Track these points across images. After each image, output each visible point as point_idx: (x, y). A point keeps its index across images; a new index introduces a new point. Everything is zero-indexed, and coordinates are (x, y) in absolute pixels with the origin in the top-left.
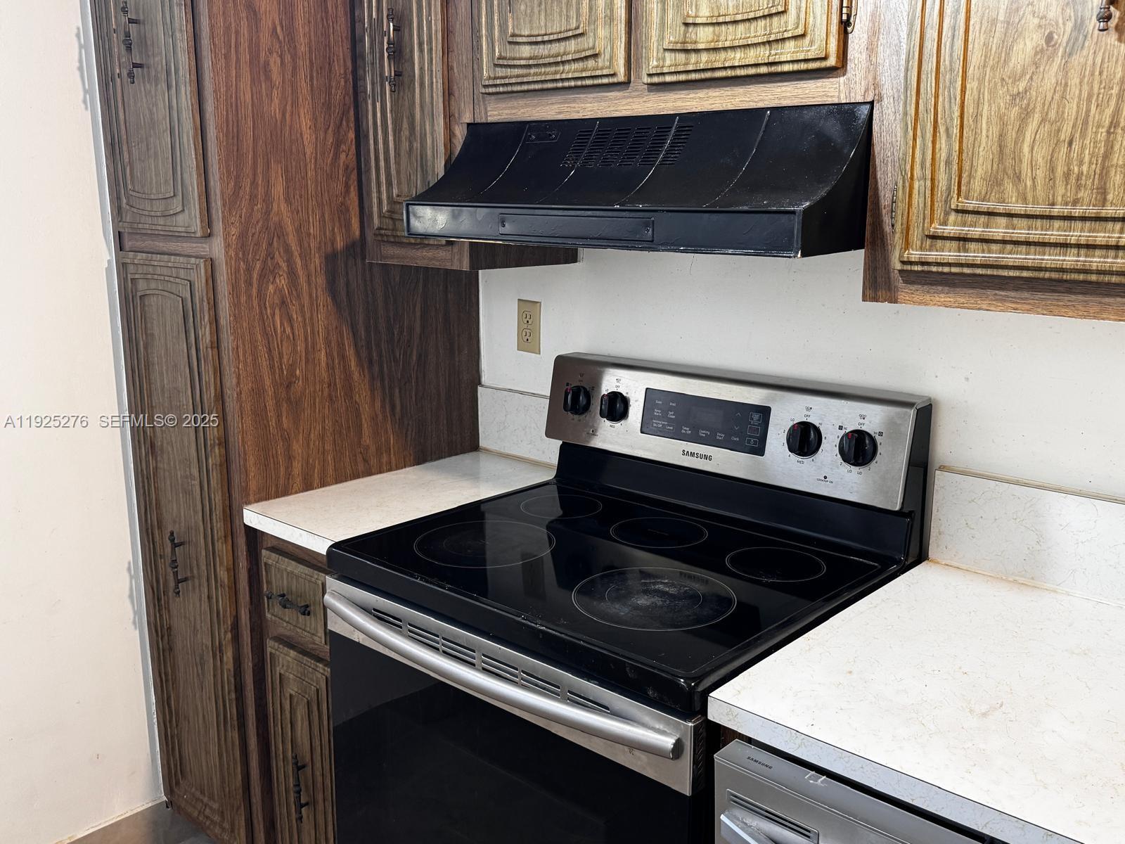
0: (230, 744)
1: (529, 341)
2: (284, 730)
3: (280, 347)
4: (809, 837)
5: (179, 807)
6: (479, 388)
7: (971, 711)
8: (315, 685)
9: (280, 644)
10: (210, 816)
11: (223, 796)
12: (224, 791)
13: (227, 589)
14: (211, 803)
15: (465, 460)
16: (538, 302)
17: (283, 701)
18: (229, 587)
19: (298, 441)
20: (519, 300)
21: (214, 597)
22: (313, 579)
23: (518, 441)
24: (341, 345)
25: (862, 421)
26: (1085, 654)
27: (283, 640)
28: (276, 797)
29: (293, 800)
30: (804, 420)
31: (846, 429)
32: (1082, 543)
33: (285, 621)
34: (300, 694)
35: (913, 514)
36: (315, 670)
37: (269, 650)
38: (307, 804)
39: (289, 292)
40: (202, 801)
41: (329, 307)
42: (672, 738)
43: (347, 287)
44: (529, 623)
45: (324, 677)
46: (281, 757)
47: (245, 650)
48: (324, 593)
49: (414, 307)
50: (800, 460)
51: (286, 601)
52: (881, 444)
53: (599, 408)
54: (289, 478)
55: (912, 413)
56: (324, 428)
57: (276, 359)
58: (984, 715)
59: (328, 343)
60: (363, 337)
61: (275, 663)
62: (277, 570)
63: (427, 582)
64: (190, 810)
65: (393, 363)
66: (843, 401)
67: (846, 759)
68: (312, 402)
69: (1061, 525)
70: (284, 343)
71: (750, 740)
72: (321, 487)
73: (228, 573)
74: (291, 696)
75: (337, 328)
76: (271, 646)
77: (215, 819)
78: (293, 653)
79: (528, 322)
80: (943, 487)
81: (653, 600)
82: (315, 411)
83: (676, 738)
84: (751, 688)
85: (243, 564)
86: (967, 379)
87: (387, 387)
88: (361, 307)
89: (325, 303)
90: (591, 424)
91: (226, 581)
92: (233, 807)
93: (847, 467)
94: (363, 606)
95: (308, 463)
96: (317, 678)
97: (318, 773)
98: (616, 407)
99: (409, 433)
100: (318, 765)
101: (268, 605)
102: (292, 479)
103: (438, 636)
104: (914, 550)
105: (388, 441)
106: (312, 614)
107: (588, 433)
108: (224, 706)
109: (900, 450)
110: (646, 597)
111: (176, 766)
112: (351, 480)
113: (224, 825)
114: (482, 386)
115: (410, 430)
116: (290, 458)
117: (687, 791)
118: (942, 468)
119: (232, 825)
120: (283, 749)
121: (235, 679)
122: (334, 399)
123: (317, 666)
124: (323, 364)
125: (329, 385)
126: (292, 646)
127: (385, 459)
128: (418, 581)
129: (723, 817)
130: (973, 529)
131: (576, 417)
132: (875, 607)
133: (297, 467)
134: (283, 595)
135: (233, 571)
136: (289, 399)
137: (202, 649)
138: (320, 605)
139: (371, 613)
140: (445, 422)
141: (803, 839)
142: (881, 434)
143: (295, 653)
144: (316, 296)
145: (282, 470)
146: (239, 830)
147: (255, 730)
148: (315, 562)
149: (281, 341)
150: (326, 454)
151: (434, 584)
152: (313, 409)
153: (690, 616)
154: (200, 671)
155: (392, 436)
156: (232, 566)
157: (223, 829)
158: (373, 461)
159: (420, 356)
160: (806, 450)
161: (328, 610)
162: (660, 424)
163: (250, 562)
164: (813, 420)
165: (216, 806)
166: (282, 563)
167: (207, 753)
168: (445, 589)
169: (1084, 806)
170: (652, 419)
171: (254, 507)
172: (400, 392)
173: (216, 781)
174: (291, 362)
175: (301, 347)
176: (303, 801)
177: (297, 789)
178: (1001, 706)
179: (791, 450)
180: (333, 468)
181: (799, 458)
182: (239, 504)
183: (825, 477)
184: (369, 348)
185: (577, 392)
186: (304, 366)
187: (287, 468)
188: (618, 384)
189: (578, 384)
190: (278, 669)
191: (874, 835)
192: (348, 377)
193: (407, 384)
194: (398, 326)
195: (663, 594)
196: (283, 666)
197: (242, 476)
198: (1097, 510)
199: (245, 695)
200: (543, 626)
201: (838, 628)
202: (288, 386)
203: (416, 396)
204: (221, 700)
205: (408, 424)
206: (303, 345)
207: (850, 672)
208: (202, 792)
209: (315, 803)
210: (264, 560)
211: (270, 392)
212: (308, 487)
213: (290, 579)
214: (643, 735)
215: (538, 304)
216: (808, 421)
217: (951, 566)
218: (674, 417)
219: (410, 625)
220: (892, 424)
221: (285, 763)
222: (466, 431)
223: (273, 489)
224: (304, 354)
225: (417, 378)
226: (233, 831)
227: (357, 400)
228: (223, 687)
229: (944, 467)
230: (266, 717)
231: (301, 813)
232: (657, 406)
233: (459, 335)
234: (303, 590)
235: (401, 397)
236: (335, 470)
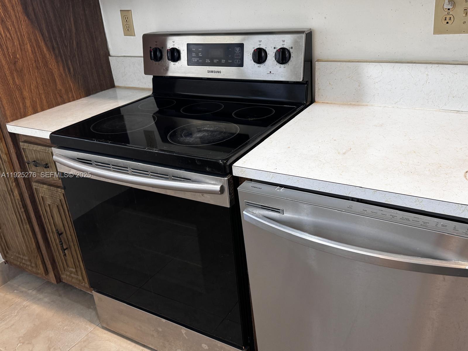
0: (26, 231)
1: (129, 30)
2: (49, 220)
3: (6, 44)
4: (279, 212)
5: (11, 262)
6: (110, 58)
7: (339, 153)
8: (58, 198)
9: (39, 183)
10: (25, 263)
11: (29, 253)
12: (29, 251)
13: (8, 163)
14: (24, 258)
15: (110, 92)
16: (130, 10)
17: (46, 208)
18: (8, 162)
19: (25, 90)
20: (120, 10)
21: (3, 168)
22: (46, 151)
23: (132, 80)
24: (37, 41)
25: (283, 43)
26: (381, 126)
27: (40, 182)
28: (52, 248)
29: (60, 248)
30: (259, 47)
31: (277, 48)
32: (377, 82)
33: (38, 173)
34: (52, 203)
35: (308, 82)
36: (57, 192)
37: (34, 187)
38: (67, 249)
39: (4, 15)
40: (20, 257)
41: (27, 22)
42: (219, 185)
43: (34, 11)
44: (150, 150)
45: (62, 194)
46: (51, 231)
47: (24, 190)
48: (53, 155)
49: (70, 19)
50: (259, 66)
51: (36, 164)
52: (292, 52)
53: (167, 56)
54: (25, 109)
55: (304, 36)
56: (37, 82)
57: (5, 50)
58: (344, 153)
59: (30, 41)
60: (47, 36)
61: (38, 193)
62: (29, 150)
63: (99, 141)
64: (15, 262)
65: (65, 48)
66: (274, 35)
67: (291, 179)
68: (28, 70)
69: (368, 77)
70: (7, 41)
71: (251, 180)
72: (42, 111)
73: (6, 156)
74: (49, 205)
75: (32, 32)
76: (35, 185)
77: (28, 264)
78: (45, 186)
79: (127, 21)
80: (319, 69)
81: (204, 134)
82: (31, 75)
83: (221, 185)
84: (249, 160)
85: (12, 151)
86: (325, 18)
87: (64, 60)
88: (43, 21)
89: (24, 20)
90: (164, 65)
91: (6, 159)
92: (34, 257)
93: (279, 65)
94: (72, 158)
95: (33, 100)
96: (59, 195)
97: (69, 235)
98: (175, 55)
99: (80, 82)
100: (68, 232)
101: (29, 167)
102: (27, 108)
103: (110, 165)
104: (309, 99)
105: (70, 86)
106: (50, 167)
107: (164, 70)
108: (20, 215)
109: (300, 54)
110: (200, 133)
111: (4, 246)
112: (56, 106)
113: (32, 265)
114: (111, 56)
115: (80, 80)
116: (23, 99)
117: (228, 205)
118: (318, 61)
119: (36, 264)
120: (51, 228)
121: (22, 203)
122: (39, 68)
123: (58, 190)
124: (30, 51)
125: (35, 61)
126: (44, 183)
127: (70, 95)
128: (95, 142)
129: (244, 212)
130: (332, 85)
131: (157, 63)
132: (296, 122)
133: (28, 103)
134: (35, 161)
135: (9, 154)
136: (16, 70)
137: (4, 193)
138: (52, 162)
139: (77, 160)
140: (96, 75)
141: (277, 214)
142: (292, 48)
143: (47, 186)
144: (19, 16)
145: (21, 104)
146: (39, 266)
147: (37, 223)
148: (45, 144)
149: (6, 41)
150: (41, 95)
151: (103, 142)
152: (29, 73)
153: (220, 137)
154: (5, 203)
155: (71, 84)
156: (8, 152)
157: (32, 267)
158: (65, 97)
159: (77, 44)
160: (261, 61)
161: (56, 163)
162: (195, 60)
163: (16, 149)
164: (263, 46)
165: (26, 258)
166: (30, 147)
167: (17, 237)
168: (109, 143)
169: (388, 178)
170: (192, 58)
171: (11, 123)
172: (71, 62)
173: (24, 248)
174: (13, 51)
175: (16, 43)
176: (65, 248)
177: (61, 243)
178: (351, 149)
179: (254, 62)
180: (46, 101)
181: (259, 65)
182: (4, 123)
183: (270, 72)
184: (51, 42)
185: (155, 50)
186: (20, 52)
187: (23, 104)
188: (174, 44)
189: (155, 47)
190: (40, 195)
191: (306, 205)
192: (44, 57)
193: (74, 58)
194: (63, 29)
195: (207, 131)
196: (42, 193)
197: (2, 109)
198: (382, 67)
199: (28, 209)
200: (156, 151)
201: (282, 132)
202: (14, 64)
203: (79, 63)
204: (18, 213)
205: (78, 77)
206: (18, 42)
207: (289, 147)
208: (19, 254)
209: (70, 247)
210: (22, 147)
211: (6, 67)
212: (35, 112)
213: (36, 153)
214: (207, 187)
215: (130, 11)
216: (260, 47)
217: (324, 103)
218: (201, 55)
219: (96, 162)
220: (296, 42)
221: (53, 234)
222: (107, 79)
223: (19, 114)
224: (19, 47)
225: (78, 55)
226: (37, 267)
227: (51, 68)
228: (17, 207)
229: (319, 60)
230: (40, 216)
231: (65, 253)
232: (193, 52)
233: (95, 32)
234: (43, 157)
235: (72, 64)
236: (47, 102)
